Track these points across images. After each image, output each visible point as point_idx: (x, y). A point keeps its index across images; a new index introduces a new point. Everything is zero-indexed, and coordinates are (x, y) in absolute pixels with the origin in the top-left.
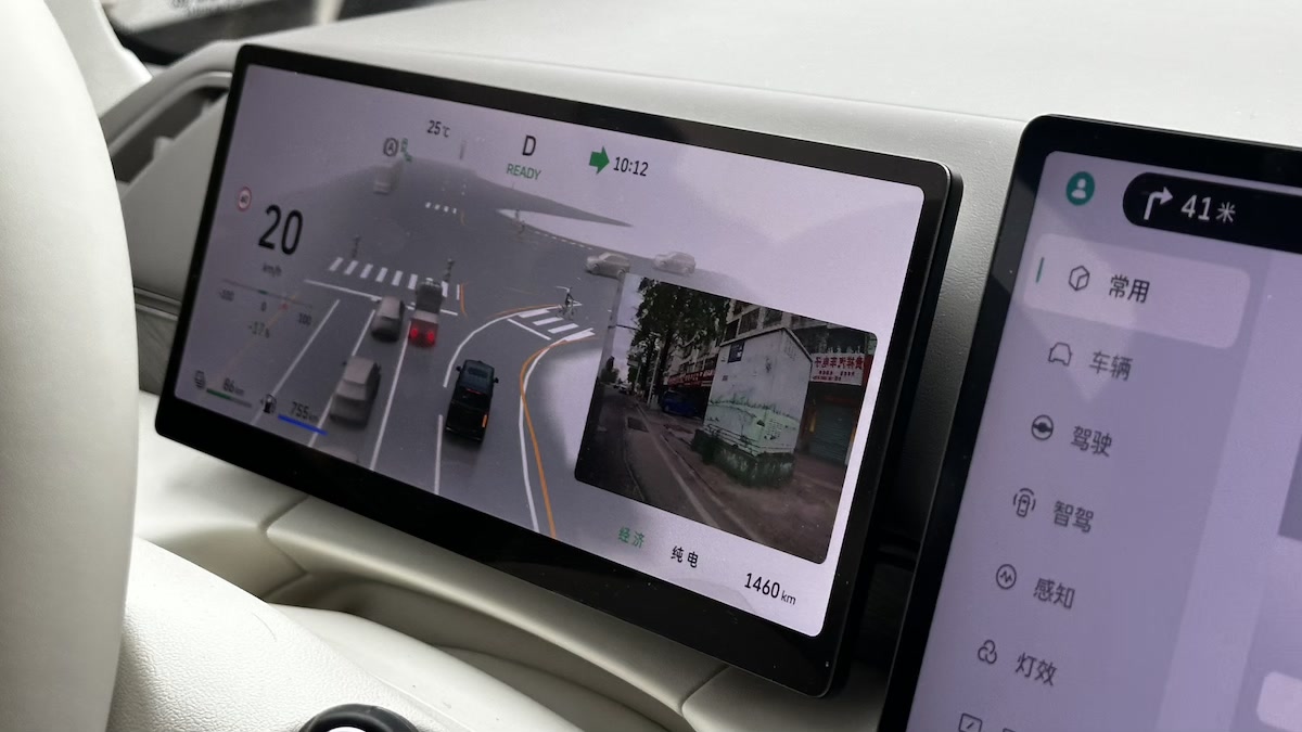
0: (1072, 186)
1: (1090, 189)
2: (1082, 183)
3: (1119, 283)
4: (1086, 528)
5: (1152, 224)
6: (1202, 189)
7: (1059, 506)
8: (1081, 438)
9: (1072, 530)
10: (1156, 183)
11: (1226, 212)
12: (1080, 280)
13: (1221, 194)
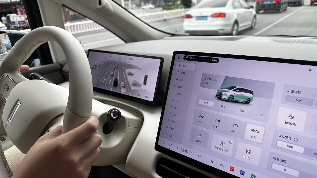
0: (178, 57)
1: (180, 57)
2: (179, 57)
3: (183, 66)
4: (181, 88)
5: (186, 60)
6: (191, 57)
7: (179, 86)
8: (180, 80)
9: (180, 88)
10: (186, 56)
11: (193, 58)
12: (180, 66)
13: (193, 57)
